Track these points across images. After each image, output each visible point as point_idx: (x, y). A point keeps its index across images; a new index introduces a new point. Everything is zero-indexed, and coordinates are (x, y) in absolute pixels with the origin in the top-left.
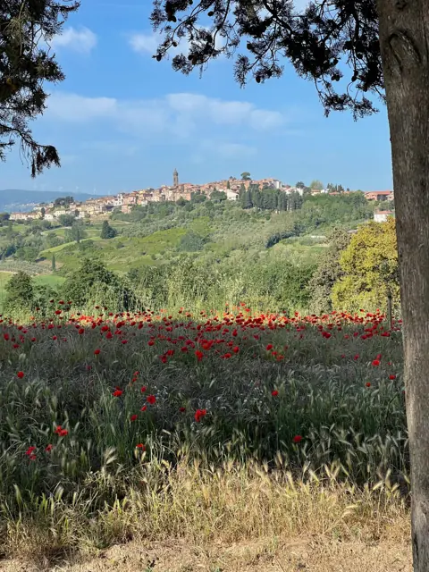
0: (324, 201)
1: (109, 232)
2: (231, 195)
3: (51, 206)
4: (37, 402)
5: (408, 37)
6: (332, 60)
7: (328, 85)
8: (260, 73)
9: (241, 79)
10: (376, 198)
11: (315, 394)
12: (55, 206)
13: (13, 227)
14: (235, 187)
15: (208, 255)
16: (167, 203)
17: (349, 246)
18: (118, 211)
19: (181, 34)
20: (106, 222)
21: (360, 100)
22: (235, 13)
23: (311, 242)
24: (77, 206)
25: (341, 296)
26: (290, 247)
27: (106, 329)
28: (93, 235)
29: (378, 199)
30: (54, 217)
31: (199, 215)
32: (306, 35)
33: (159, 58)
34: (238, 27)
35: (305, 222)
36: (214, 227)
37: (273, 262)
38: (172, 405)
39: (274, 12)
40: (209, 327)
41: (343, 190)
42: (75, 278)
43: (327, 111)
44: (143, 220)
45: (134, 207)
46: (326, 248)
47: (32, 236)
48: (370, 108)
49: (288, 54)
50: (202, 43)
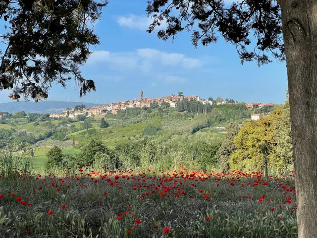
0: (224, 108)
1: (105, 125)
2: (173, 105)
3: (73, 110)
4: (73, 223)
5: (299, 23)
6: (245, 34)
7: (243, 47)
8: (205, 40)
9: (195, 43)
10: (252, 107)
11: (230, 219)
12: (75, 110)
13: (52, 122)
14: (175, 100)
15: (160, 138)
16: (137, 108)
17: (239, 133)
18: (110, 113)
19: (161, 18)
20: (103, 119)
21: (261, 55)
22: (192, 8)
23: (216, 131)
24: (87, 110)
25: (235, 162)
26: (205, 133)
27: (109, 180)
28: (96, 126)
29: (254, 107)
30: (75, 116)
31: (155, 115)
32: (230, 20)
33: (150, 31)
34: (193, 15)
35: (213, 120)
36: (163, 122)
37: (196, 142)
38: (149, 224)
39: (214, 7)
40: (166, 179)
41: (234, 102)
42: (85, 150)
43: (242, 61)
44: (124, 118)
45: (119, 111)
46: (225, 134)
47: (62, 126)
48: (267, 60)
49: (220, 30)
50: (174, 24)
